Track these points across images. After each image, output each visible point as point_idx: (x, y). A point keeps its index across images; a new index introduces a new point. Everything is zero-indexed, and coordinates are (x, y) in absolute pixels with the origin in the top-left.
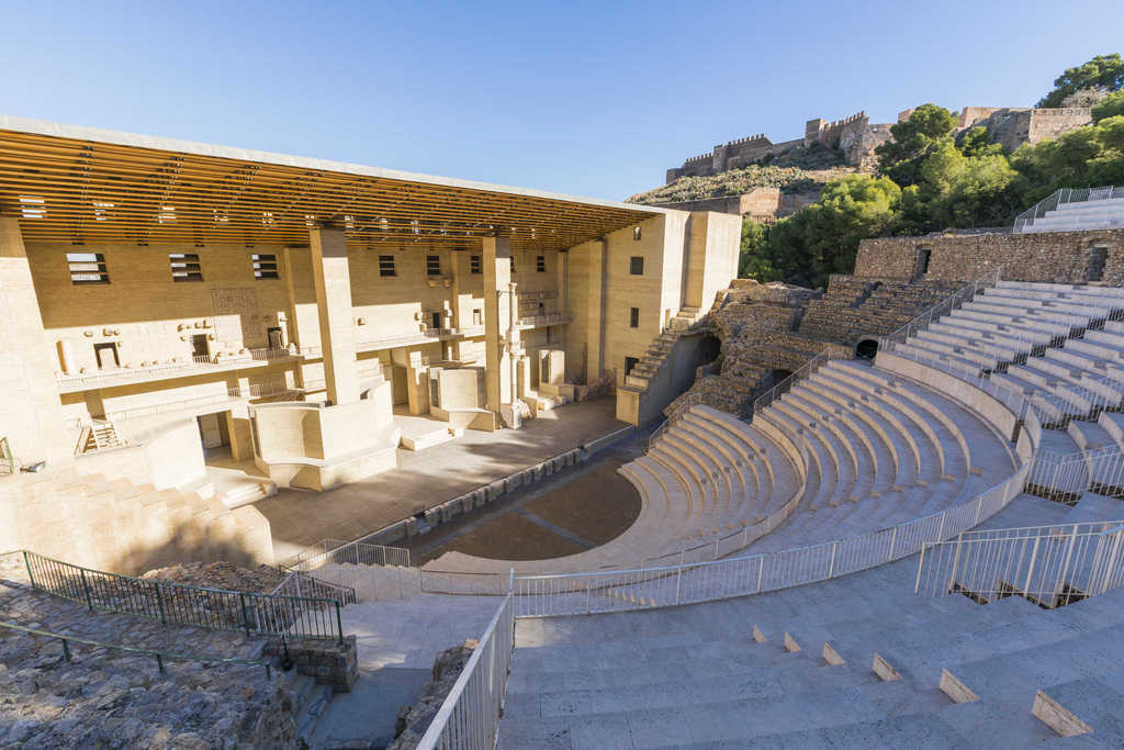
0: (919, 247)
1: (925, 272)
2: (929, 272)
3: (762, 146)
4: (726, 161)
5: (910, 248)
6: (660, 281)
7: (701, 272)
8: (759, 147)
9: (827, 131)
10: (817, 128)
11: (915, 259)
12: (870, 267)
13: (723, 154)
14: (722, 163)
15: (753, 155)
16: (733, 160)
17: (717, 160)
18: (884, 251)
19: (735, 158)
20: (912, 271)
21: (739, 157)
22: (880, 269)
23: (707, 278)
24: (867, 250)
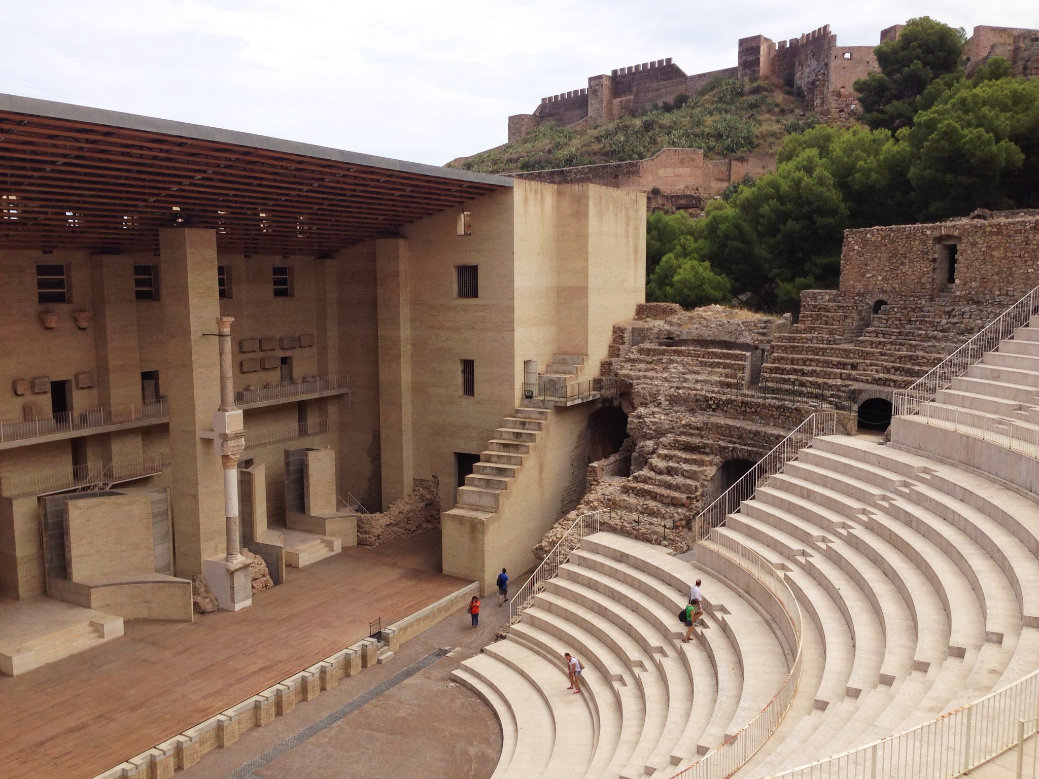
0: (939, 240)
1: (951, 280)
2: (957, 281)
3: (670, 78)
4: (610, 102)
5: (924, 243)
6: (511, 309)
7: (582, 291)
8: (665, 80)
9: (772, 56)
10: (757, 50)
11: (934, 260)
12: (864, 276)
13: (605, 92)
14: (604, 105)
15: (655, 93)
16: (621, 102)
17: (594, 101)
18: (883, 248)
19: (624, 99)
20: (930, 280)
21: (632, 97)
22: (880, 278)
23: (593, 301)
24: (856, 247)
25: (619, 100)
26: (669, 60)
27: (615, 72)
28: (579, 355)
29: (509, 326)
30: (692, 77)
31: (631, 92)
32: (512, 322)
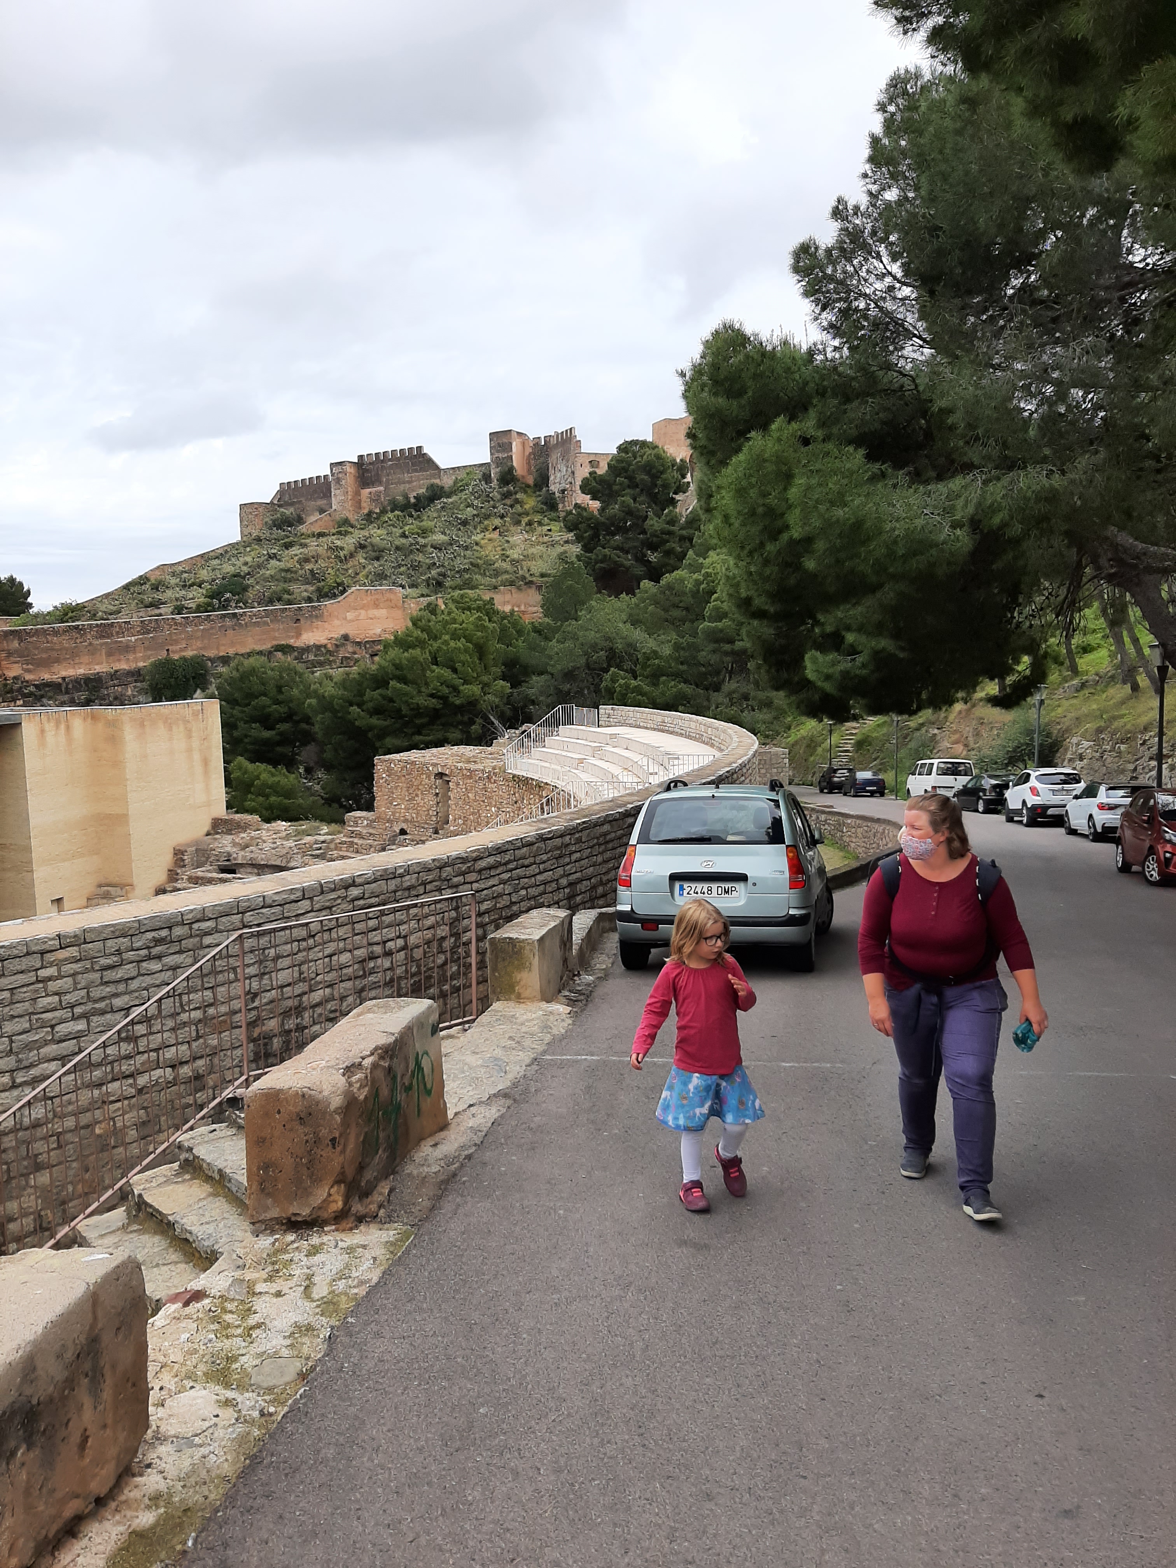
0: (439, 775)
2: (450, 817)
3: (422, 470)
4: (357, 493)
5: (428, 777)
6: (28, 849)
7: (122, 819)
8: (416, 471)
9: (527, 453)
10: (508, 447)
11: (437, 794)
12: (391, 804)
13: (349, 481)
14: (350, 497)
15: (407, 486)
16: (370, 493)
17: (338, 492)
18: (403, 778)
19: (373, 490)
20: (435, 813)
21: (382, 488)
22: (403, 806)
23: (137, 829)
24: (384, 775)
25: (368, 490)
26: (419, 448)
27: (361, 457)
28: (122, 886)
29: (27, 867)
30: (445, 471)
31: (380, 484)
32: (30, 862)
